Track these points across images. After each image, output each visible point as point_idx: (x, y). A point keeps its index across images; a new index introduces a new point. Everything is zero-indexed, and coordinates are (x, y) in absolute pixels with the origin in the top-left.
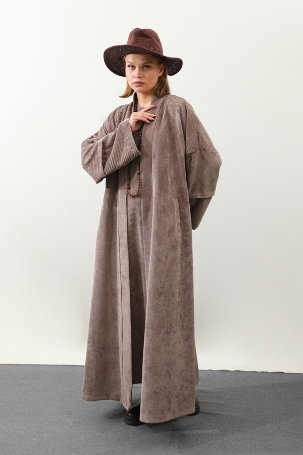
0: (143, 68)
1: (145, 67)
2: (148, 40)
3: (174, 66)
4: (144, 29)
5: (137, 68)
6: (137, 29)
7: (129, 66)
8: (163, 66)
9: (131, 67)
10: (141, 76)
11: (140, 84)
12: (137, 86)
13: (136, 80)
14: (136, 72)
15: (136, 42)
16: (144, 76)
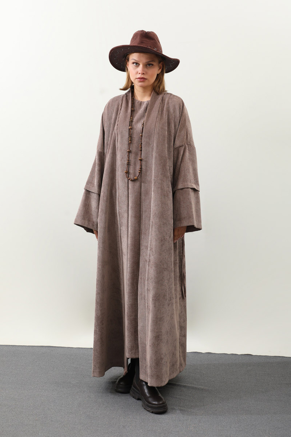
0: (147, 66)
3: (170, 64)
5: (141, 66)
6: (142, 31)
8: (162, 64)
9: (135, 64)
11: (142, 79)
12: (140, 82)
13: (139, 76)
14: (140, 69)
15: (142, 42)
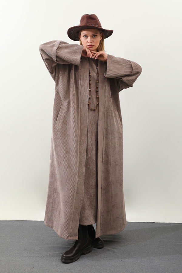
1: (94, 36)
2: (94, 21)
4: (91, 15)
7: (84, 36)
8: (102, 34)
9: (85, 37)
10: (92, 41)
11: (91, 46)
13: (89, 44)
16: (93, 41)
